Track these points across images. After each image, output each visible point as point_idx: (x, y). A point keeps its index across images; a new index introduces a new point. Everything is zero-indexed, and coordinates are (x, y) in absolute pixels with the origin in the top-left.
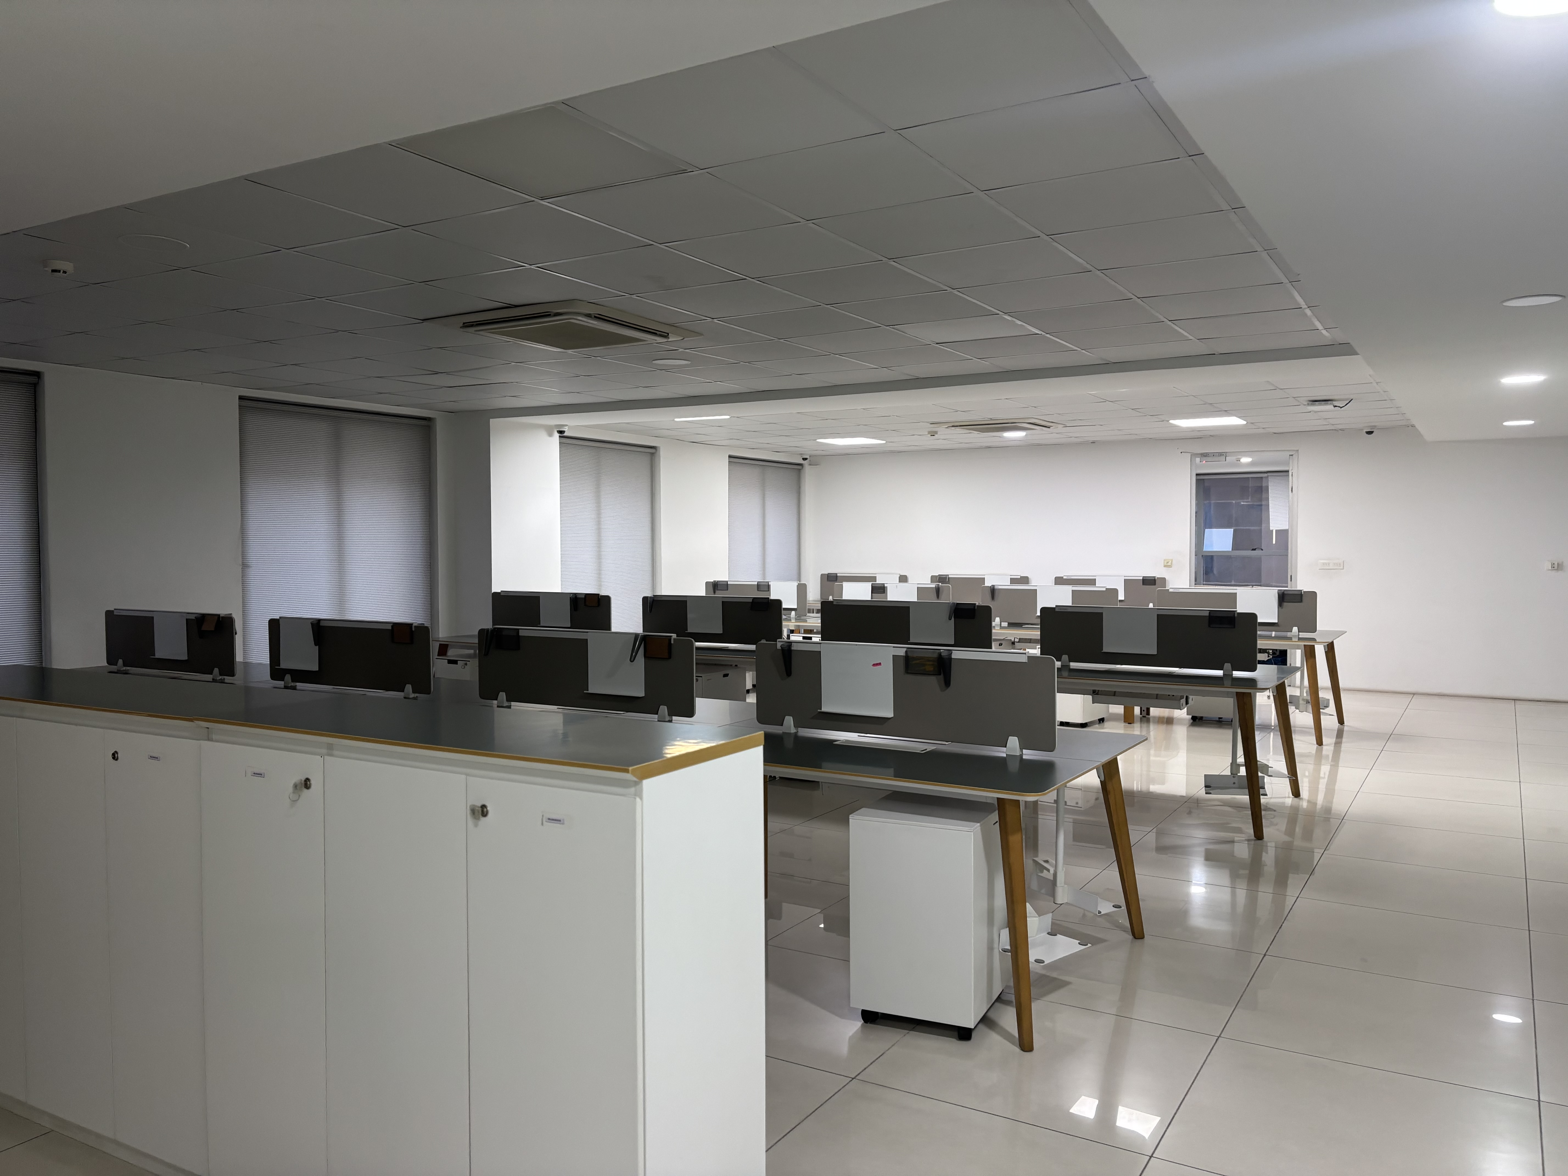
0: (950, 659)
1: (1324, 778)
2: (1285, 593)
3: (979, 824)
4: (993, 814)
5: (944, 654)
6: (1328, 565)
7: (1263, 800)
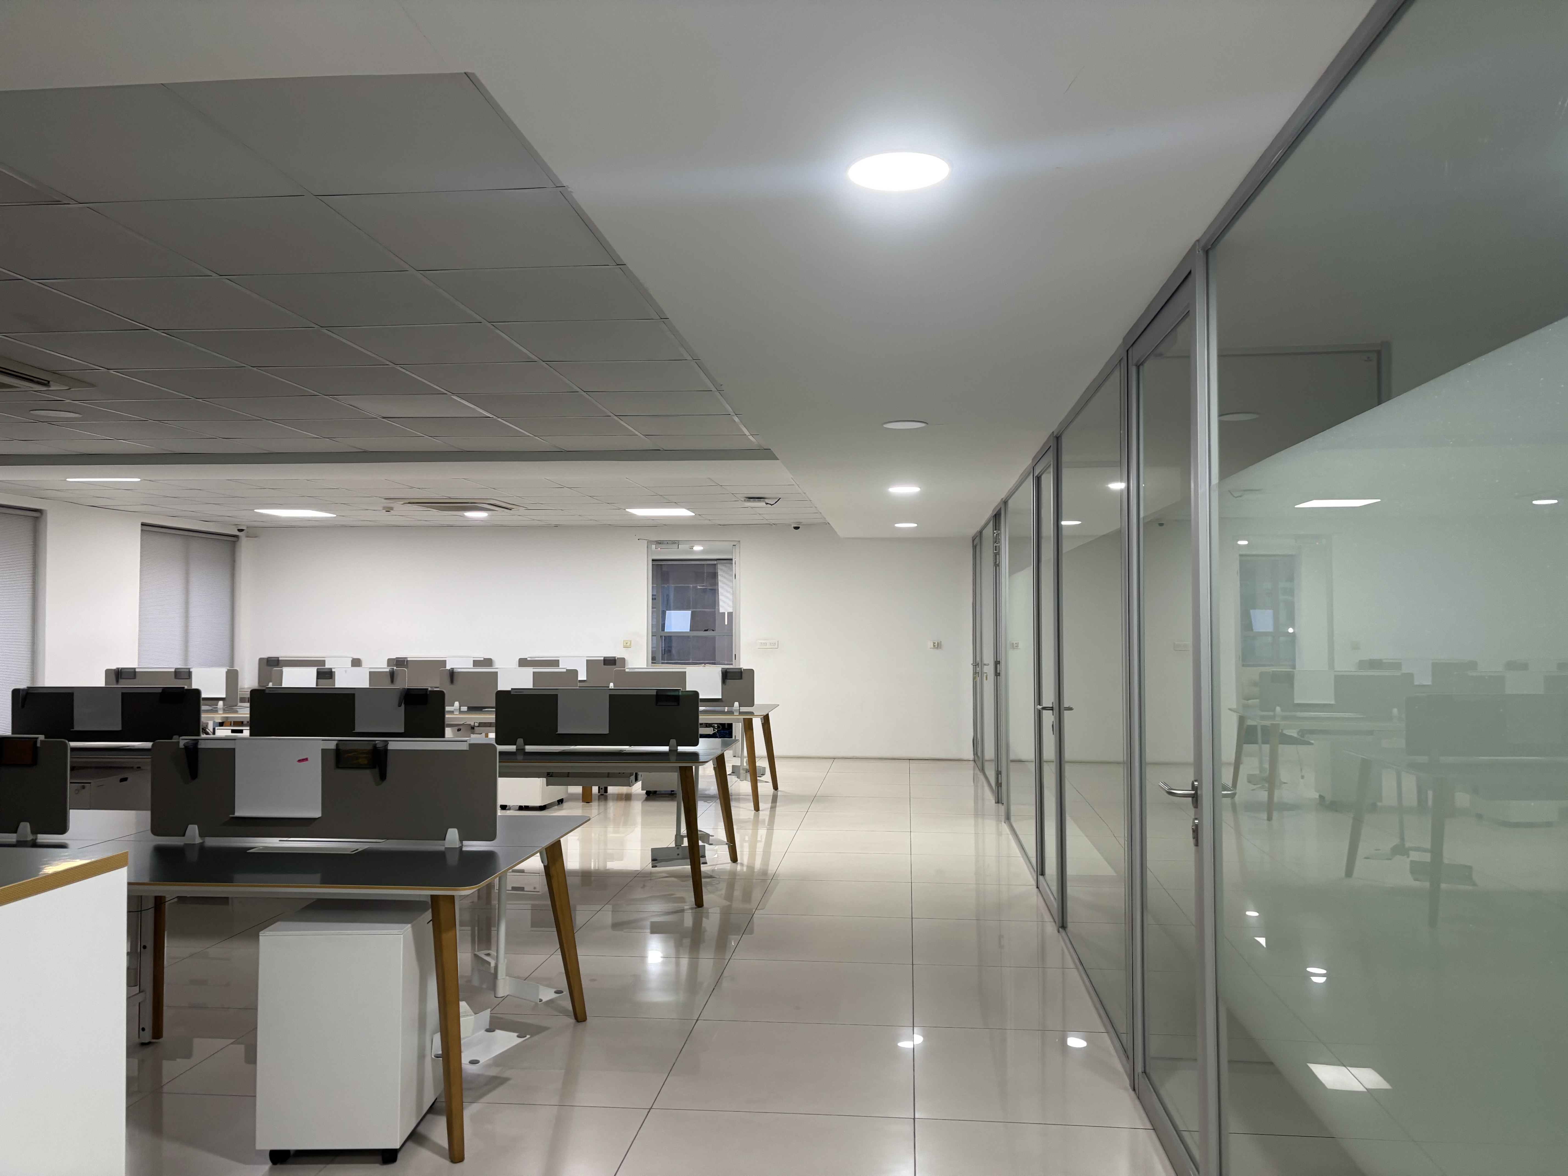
0: (385, 750)
1: (761, 841)
2: (728, 671)
3: (409, 925)
4: (426, 913)
5: (380, 745)
6: (765, 644)
7: (703, 868)
